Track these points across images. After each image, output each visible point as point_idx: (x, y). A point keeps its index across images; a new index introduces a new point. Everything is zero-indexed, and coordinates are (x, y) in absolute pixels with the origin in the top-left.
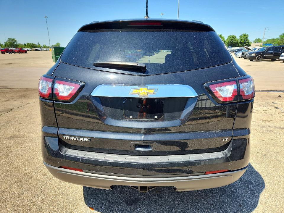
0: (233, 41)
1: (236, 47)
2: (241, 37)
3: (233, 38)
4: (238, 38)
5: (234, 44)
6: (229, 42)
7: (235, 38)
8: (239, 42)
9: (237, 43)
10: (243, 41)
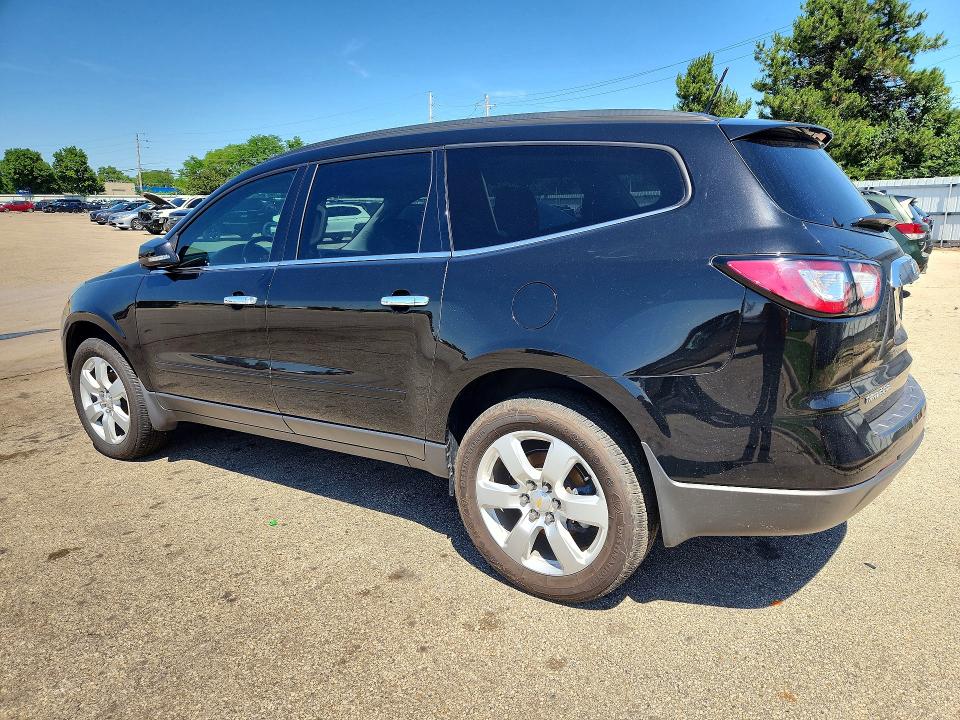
0: (32, 171)
1: (50, 191)
2: (59, 158)
3: (28, 162)
4: (49, 160)
5: (39, 181)
6: (15, 173)
7: (37, 158)
8: (56, 173)
9: (50, 179)
10: (71, 174)
